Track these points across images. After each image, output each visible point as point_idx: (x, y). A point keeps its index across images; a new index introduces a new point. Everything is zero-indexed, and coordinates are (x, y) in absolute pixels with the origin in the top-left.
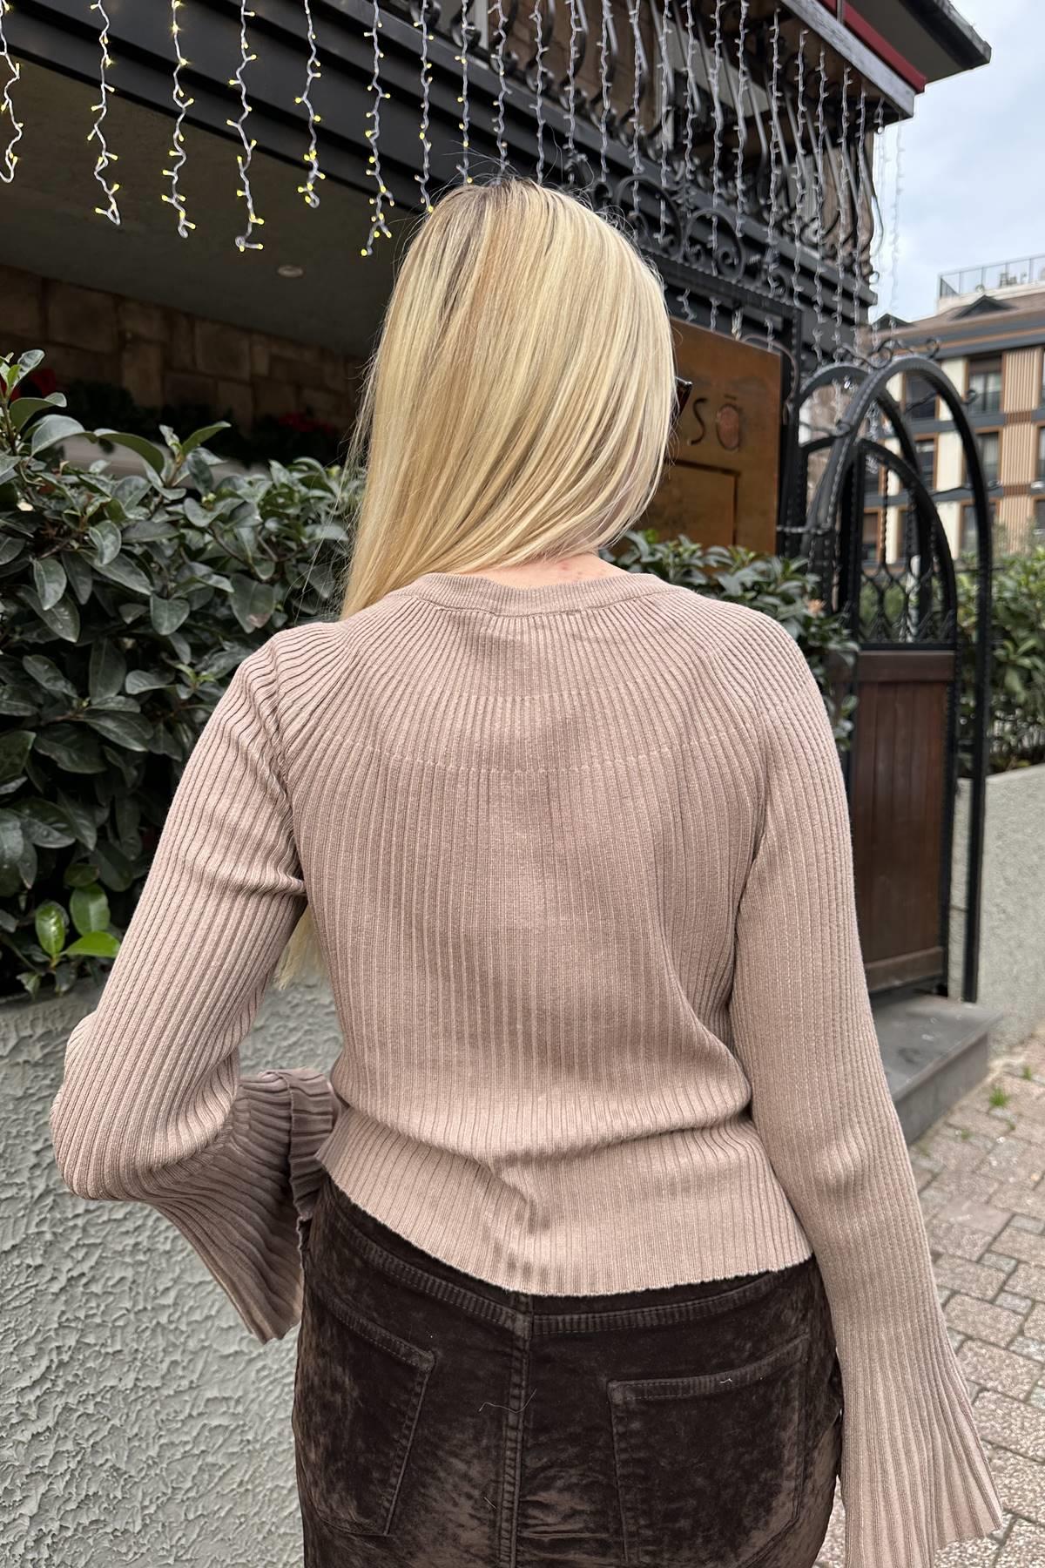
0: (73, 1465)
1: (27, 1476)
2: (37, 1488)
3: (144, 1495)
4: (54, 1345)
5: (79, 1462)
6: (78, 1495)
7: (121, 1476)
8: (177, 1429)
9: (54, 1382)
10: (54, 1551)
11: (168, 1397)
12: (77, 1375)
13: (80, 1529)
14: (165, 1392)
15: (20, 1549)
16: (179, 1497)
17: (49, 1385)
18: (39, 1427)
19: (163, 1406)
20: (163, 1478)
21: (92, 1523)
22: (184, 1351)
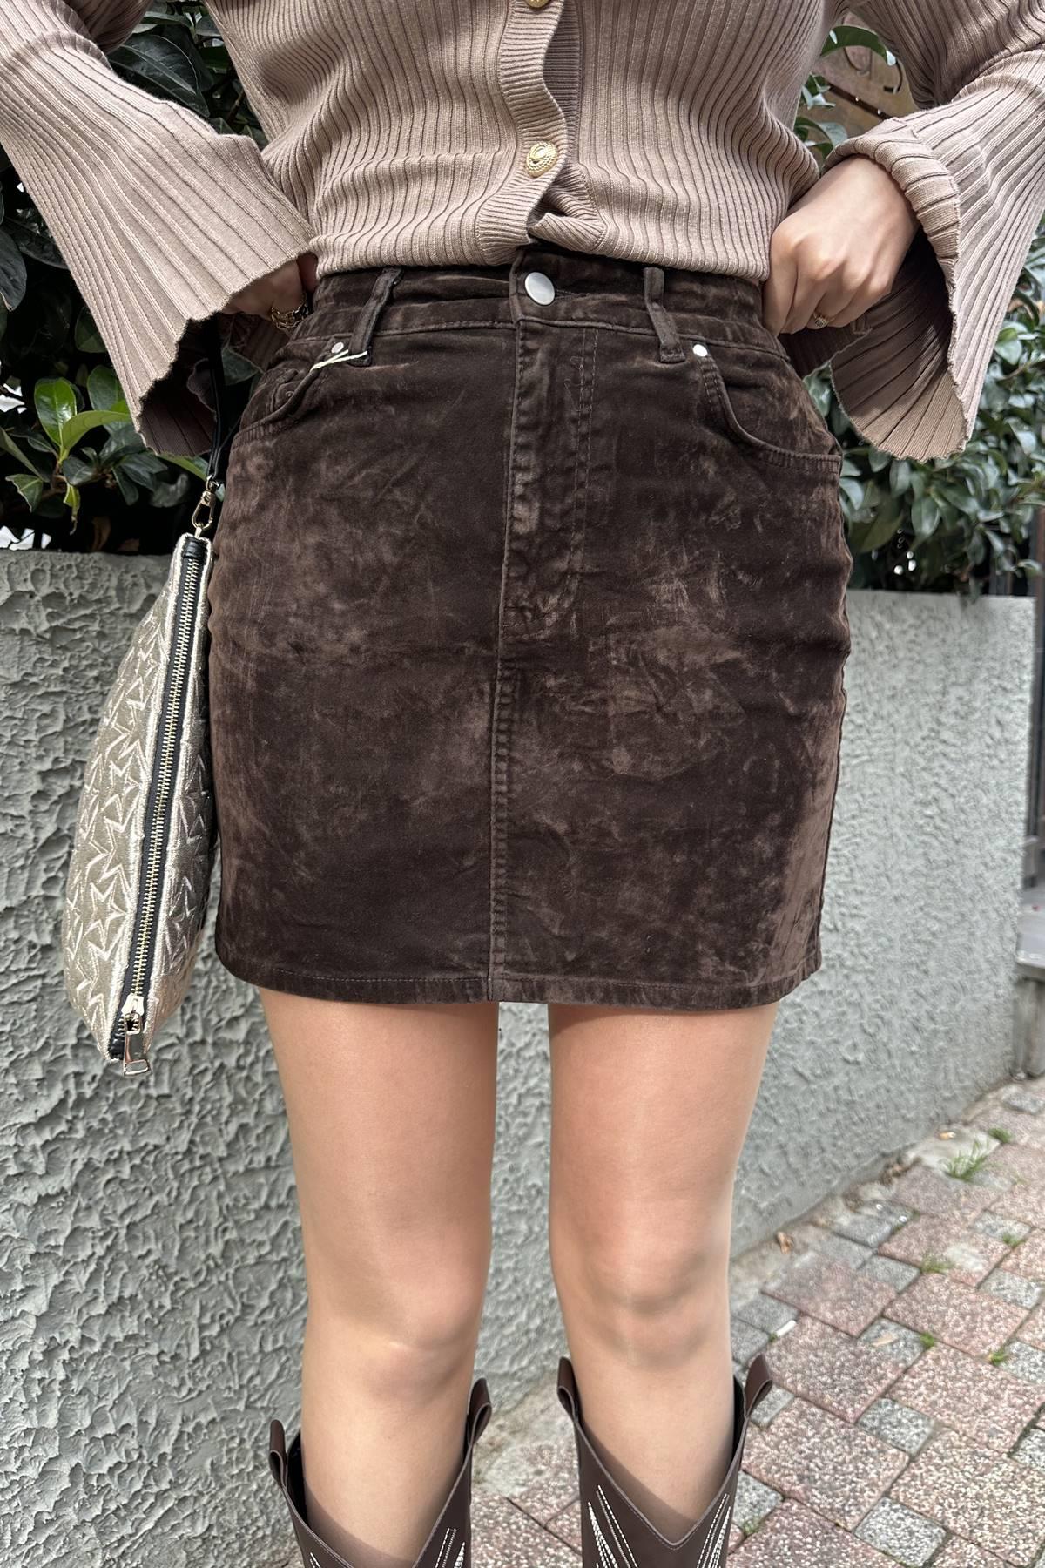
0: (100, 1251)
1: (32, 1256)
2: (46, 1277)
3: (203, 1309)
4: (71, 1069)
5: (109, 1249)
6: (108, 1295)
7: (170, 1277)
8: (250, 1222)
9: (71, 1124)
10: (74, 1372)
11: (235, 1174)
12: (103, 1121)
13: (112, 1346)
14: (231, 1168)
15: (22, 1363)
16: (251, 1320)
17: (63, 1127)
18: (51, 1185)
19: (228, 1187)
20: (227, 1289)
21: (128, 1338)
22: (258, 1114)
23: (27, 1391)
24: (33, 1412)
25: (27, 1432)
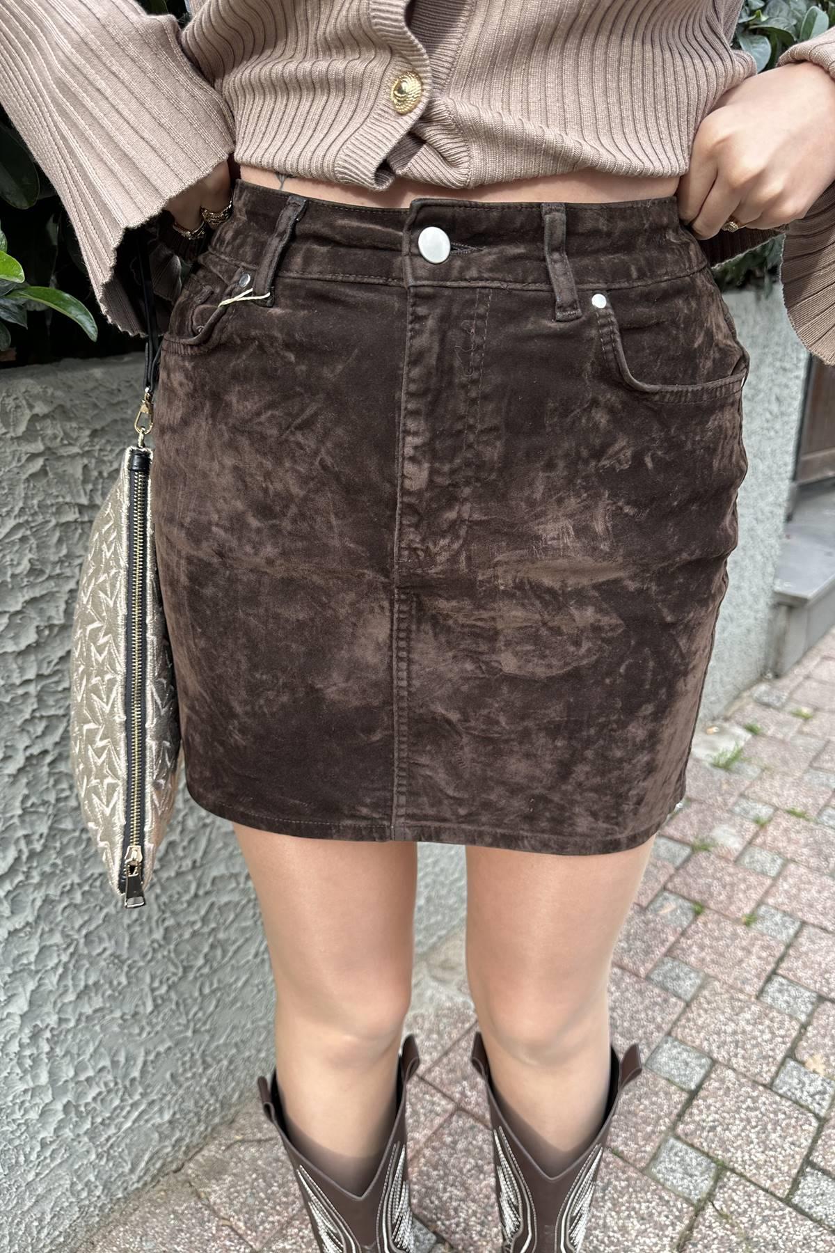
0: (65, 958)
1: (10, 976)
2: (24, 986)
3: (153, 978)
4: (21, 833)
5: (72, 955)
6: (75, 986)
7: (123, 962)
8: (183, 910)
9: (28, 876)
10: (56, 1043)
11: (169, 879)
12: (54, 865)
13: (83, 1019)
14: (164, 875)
15: (14, 1047)
16: (191, 976)
17: (21, 877)
18: (18, 922)
19: (164, 889)
20: (170, 959)
21: (96, 1011)
22: (182, 832)
23: (20, 1064)
24: (29, 1077)
25: (25, 1091)
